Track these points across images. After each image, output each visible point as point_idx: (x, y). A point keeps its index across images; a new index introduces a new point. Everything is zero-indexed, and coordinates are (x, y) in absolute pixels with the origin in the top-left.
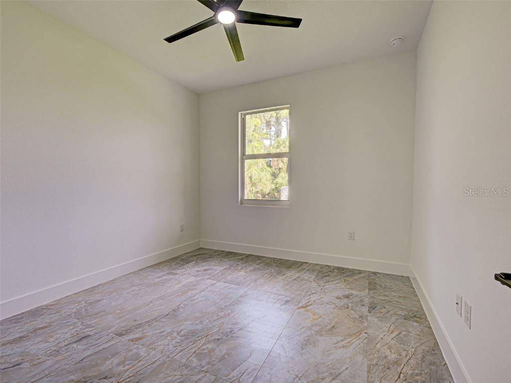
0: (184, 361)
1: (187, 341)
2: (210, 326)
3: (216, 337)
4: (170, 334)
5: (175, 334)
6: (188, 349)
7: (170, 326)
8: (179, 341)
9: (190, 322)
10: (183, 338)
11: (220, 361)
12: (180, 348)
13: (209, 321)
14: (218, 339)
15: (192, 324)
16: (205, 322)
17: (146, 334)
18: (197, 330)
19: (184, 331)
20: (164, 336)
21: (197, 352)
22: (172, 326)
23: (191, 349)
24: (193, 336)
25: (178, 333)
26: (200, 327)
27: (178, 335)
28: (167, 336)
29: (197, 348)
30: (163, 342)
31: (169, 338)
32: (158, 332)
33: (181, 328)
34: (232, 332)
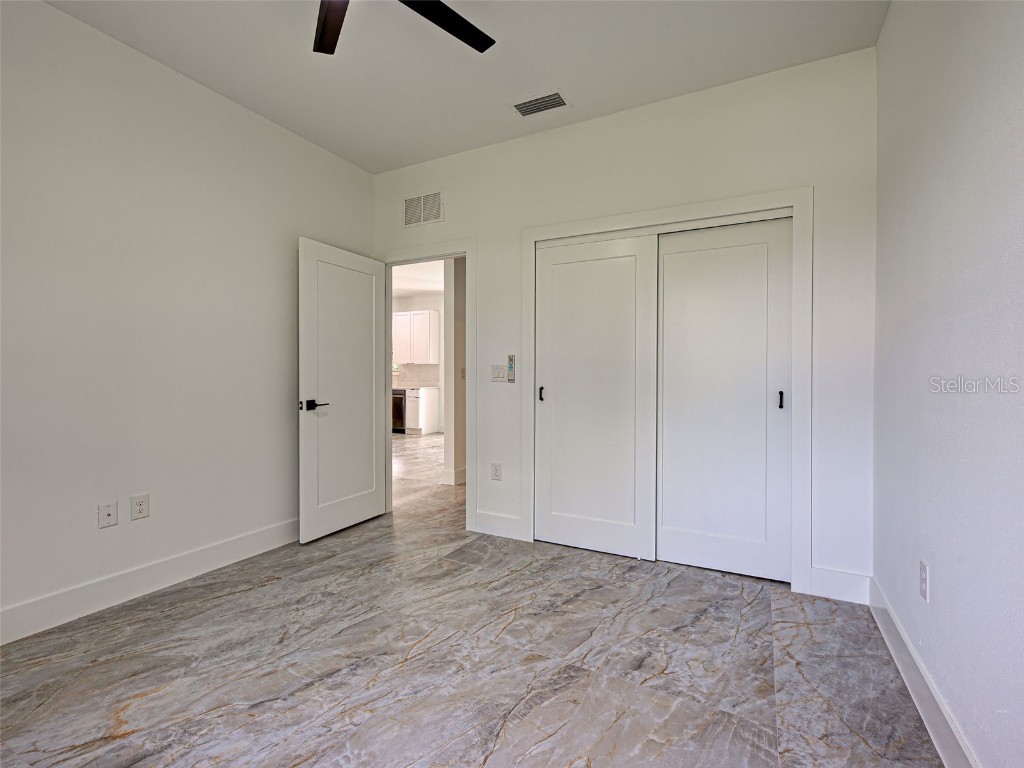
0: (441, 627)
1: (442, 653)
2: (396, 682)
3: (388, 659)
4: (477, 667)
5: (467, 665)
6: (437, 642)
7: (485, 684)
8: (456, 653)
9: (441, 692)
10: (449, 658)
11: (389, 626)
12: (452, 642)
13: (397, 694)
14: (385, 654)
15: (437, 687)
16: (407, 691)
17: (524, 668)
18: (424, 673)
19: (451, 672)
20: (488, 664)
21: (422, 637)
22: (479, 683)
23: (433, 641)
24: (432, 661)
25: (461, 668)
26: (420, 679)
27: (462, 665)
28: (481, 662)
29: (422, 643)
30: (485, 652)
31: (477, 659)
32: (503, 672)
33: (459, 679)
34: (354, 667)
